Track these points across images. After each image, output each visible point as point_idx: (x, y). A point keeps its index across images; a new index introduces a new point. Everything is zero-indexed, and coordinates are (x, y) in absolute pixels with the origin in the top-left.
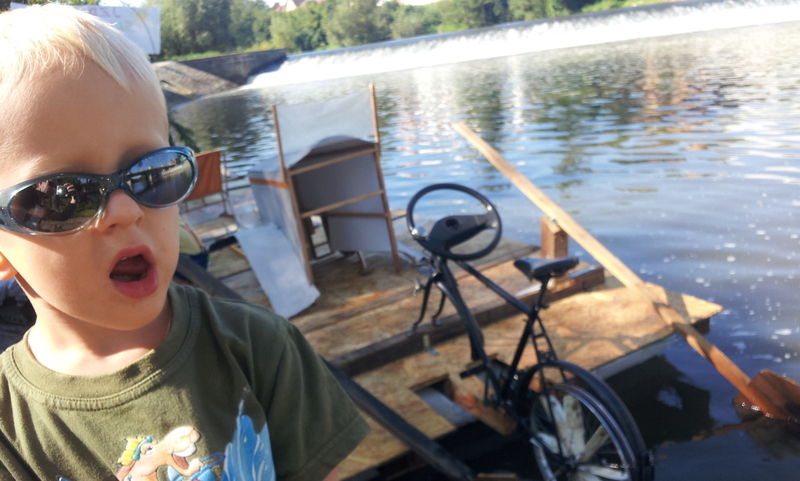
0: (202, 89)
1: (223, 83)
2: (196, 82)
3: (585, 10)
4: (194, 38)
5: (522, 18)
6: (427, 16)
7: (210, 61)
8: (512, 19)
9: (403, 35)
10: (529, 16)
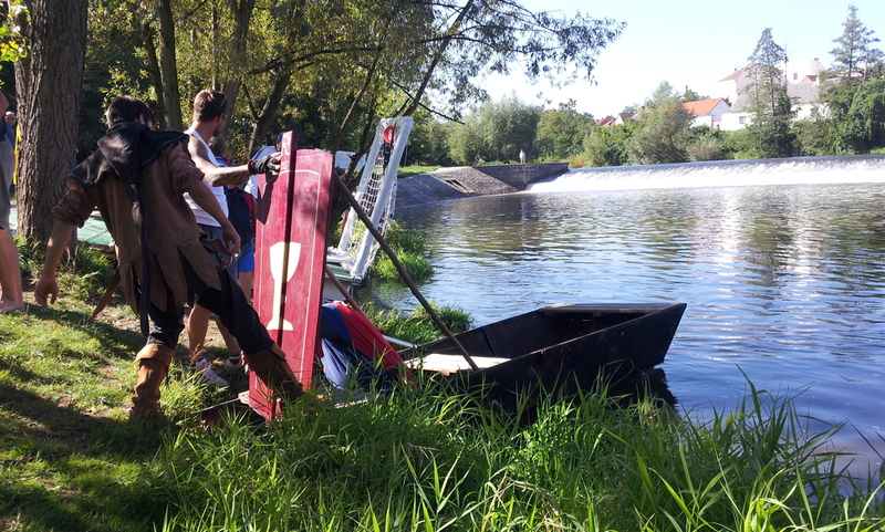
0: (484, 190)
1: (505, 186)
2: (481, 184)
3: (872, 152)
4: (500, 148)
5: (813, 154)
6: (727, 143)
7: (499, 168)
8: (804, 154)
9: (699, 159)
10: (820, 152)
